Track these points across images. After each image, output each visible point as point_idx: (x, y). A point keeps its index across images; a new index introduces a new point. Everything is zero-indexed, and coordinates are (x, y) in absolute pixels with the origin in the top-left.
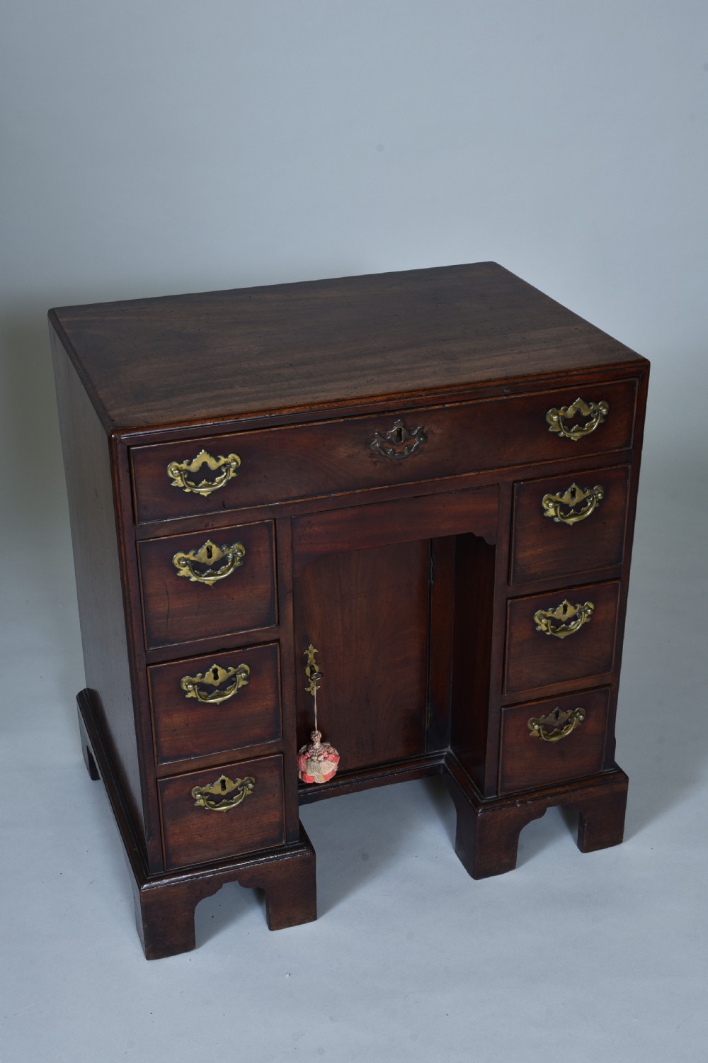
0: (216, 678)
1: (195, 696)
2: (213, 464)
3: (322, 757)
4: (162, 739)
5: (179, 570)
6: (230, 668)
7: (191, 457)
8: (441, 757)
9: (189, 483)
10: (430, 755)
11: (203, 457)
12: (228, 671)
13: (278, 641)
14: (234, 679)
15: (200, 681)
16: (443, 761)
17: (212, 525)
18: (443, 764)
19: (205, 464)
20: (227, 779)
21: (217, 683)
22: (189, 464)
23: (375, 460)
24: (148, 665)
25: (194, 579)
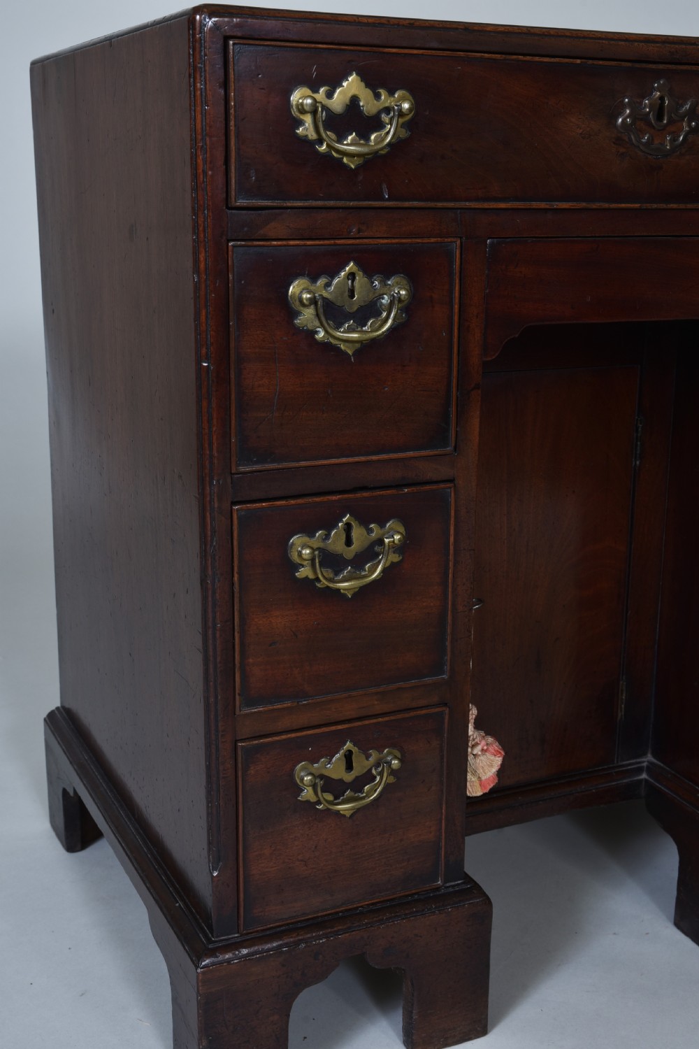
0: (349, 542)
1: (311, 576)
2: (368, 104)
3: (479, 747)
4: (251, 660)
5: (298, 314)
6: (372, 526)
7: (335, 83)
8: (640, 770)
9: (328, 133)
10: (623, 766)
11: (351, 85)
12: (370, 531)
13: (452, 481)
14: (377, 549)
15: (321, 545)
16: (644, 776)
17: (359, 231)
18: (646, 781)
19: (354, 100)
20: (355, 750)
21: (350, 553)
22: (330, 95)
23: (622, 150)
24: (234, 503)
25: (321, 335)
